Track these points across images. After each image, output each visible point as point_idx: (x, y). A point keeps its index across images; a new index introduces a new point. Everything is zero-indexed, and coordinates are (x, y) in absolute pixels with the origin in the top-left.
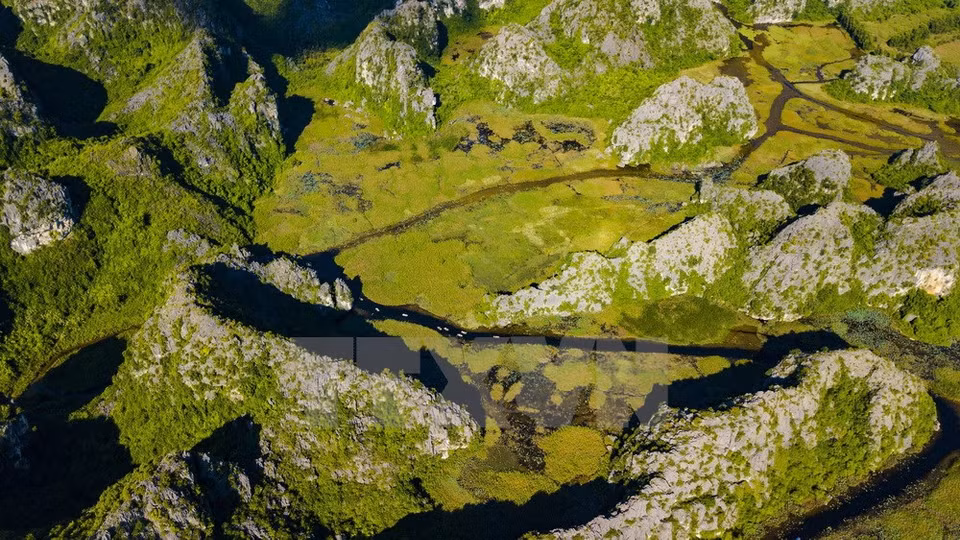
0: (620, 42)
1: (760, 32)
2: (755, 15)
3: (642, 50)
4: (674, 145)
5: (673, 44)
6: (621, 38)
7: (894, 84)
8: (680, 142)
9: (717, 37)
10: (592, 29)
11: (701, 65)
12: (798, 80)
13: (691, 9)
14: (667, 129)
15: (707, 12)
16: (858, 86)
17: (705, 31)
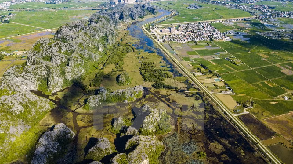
0: (16, 127)
1: (55, 96)
2: (51, 91)
3: (25, 125)
4: (54, 155)
5: (32, 115)
6: (15, 126)
7: (100, 101)
8: (55, 153)
9: (45, 106)
10: (3, 128)
11: (45, 116)
12: (75, 109)
13: (33, 102)
14: (49, 152)
15: (38, 100)
16: (92, 105)
17: (41, 106)
